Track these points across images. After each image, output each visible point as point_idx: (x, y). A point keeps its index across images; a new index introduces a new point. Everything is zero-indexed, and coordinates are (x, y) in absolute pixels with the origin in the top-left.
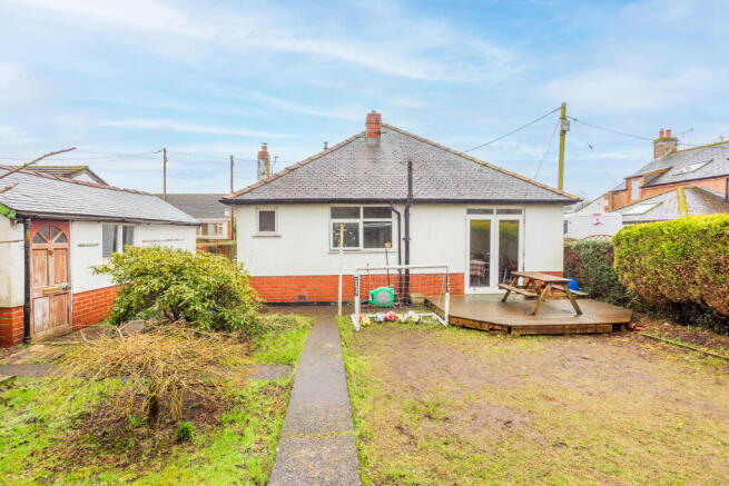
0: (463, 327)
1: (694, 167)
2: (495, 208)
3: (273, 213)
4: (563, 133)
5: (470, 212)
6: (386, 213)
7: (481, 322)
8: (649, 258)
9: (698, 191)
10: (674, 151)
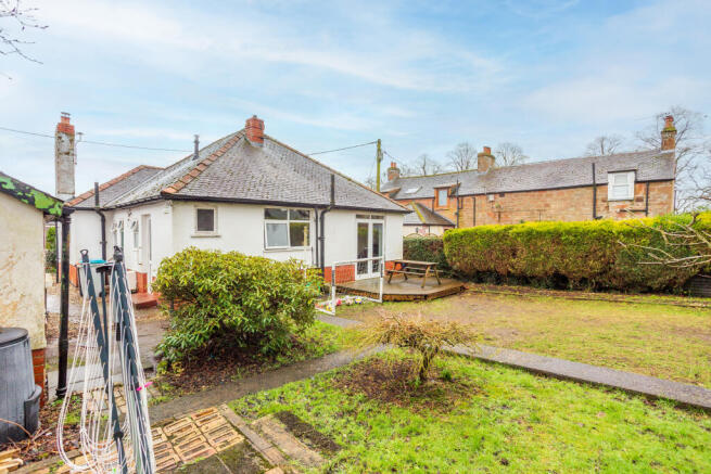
0: (395, 301)
1: (415, 190)
2: (371, 214)
3: (212, 212)
4: (379, 161)
5: (358, 216)
6: (305, 215)
7: (407, 295)
8: (469, 248)
9: (420, 206)
10: (398, 178)
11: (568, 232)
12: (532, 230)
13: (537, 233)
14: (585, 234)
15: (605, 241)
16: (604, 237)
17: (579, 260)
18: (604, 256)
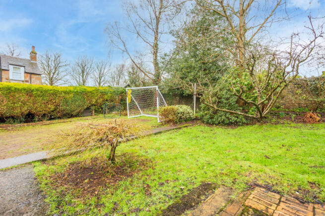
11: (37, 90)
12: (11, 87)
13: (16, 89)
14: (46, 91)
15: (56, 95)
16: (55, 93)
17: (43, 106)
18: (55, 102)
